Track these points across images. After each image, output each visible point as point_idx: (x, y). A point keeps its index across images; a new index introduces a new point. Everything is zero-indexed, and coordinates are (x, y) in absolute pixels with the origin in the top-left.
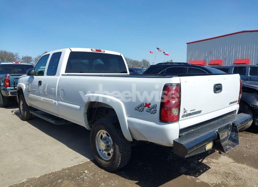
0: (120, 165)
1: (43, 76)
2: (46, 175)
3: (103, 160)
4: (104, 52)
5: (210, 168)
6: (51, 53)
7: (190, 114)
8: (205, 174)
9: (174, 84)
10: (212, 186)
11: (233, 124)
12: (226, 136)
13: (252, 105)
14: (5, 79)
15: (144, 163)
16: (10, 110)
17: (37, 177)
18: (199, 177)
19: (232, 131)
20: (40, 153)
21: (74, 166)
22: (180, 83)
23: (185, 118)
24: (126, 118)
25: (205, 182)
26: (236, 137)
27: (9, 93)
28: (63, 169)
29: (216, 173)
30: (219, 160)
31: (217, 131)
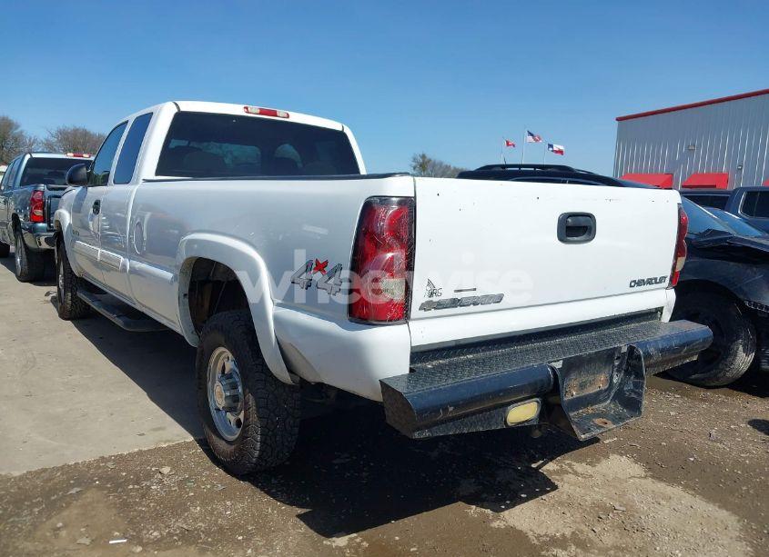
0: (260, 457)
1: (106, 185)
2: (44, 470)
3: (224, 439)
4: (288, 117)
5: (554, 487)
6: (132, 118)
7: (455, 303)
8: (531, 503)
9: (394, 199)
10: (536, 542)
11: (631, 349)
12: (603, 387)
13: (750, 302)
14: (33, 199)
15: (354, 458)
16: (45, 289)
17: (16, 474)
18: (507, 512)
19: (627, 373)
20: (60, 410)
21: (140, 453)
22: (415, 197)
23: (433, 312)
24: (271, 309)
25: (519, 528)
26: (635, 393)
27: (42, 239)
28: (103, 458)
29: (569, 503)
30: (599, 467)
31: (558, 365)
